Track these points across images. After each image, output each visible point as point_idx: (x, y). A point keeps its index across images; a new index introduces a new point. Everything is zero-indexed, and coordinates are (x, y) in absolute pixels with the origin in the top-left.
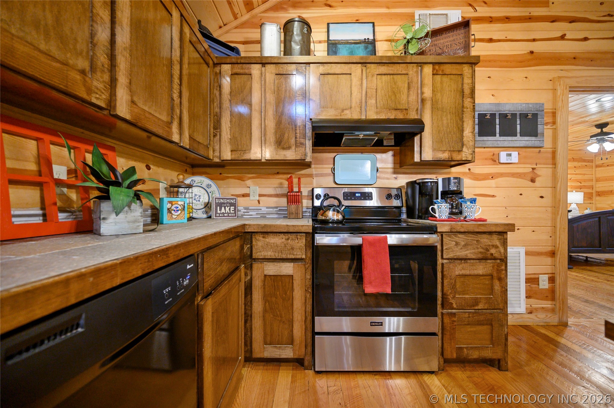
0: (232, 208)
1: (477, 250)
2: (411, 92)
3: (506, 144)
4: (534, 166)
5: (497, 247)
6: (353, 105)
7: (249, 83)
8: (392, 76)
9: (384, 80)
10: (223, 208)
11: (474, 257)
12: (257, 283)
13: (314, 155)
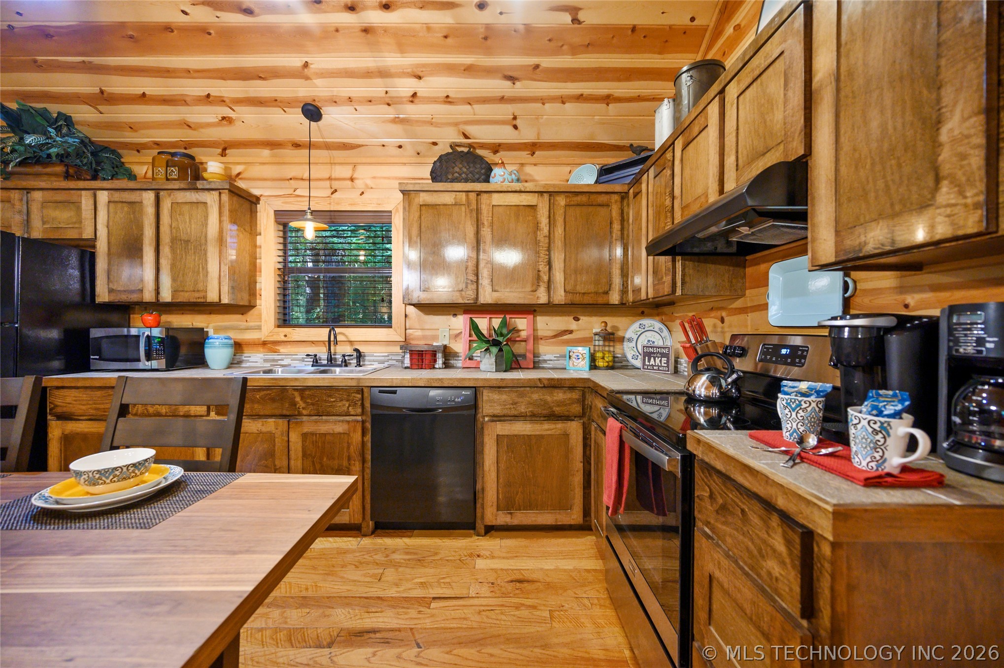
0: (664, 360)
2: (790, 93)
6: (710, 182)
8: (759, 80)
9: (748, 99)
10: (652, 359)
13: (749, 270)
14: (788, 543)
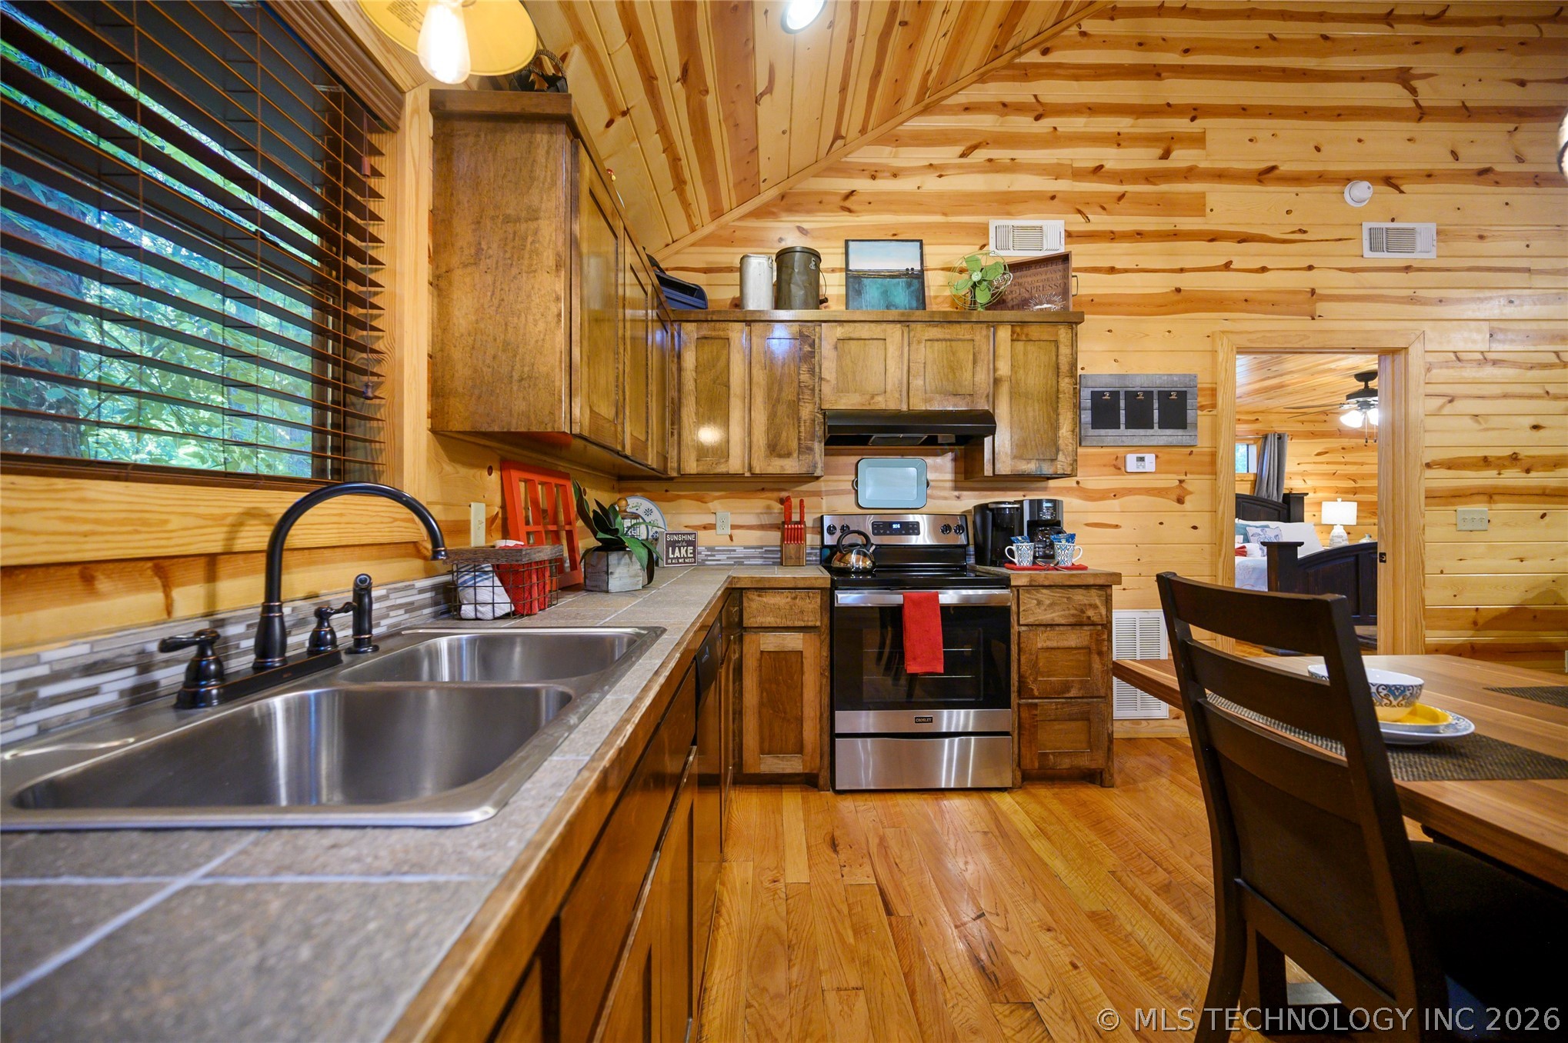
0: (690, 549)
1: (1067, 612)
2: (978, 369)
3: (1136, 441)
4: (1183, 477)
5: (1095, 607)
6: (889, 388)
7: (725, 352)
8: (948, 343)
9: (936, 348)
10: (677, 549)
11: (1063, 622)
12: (750, 664)
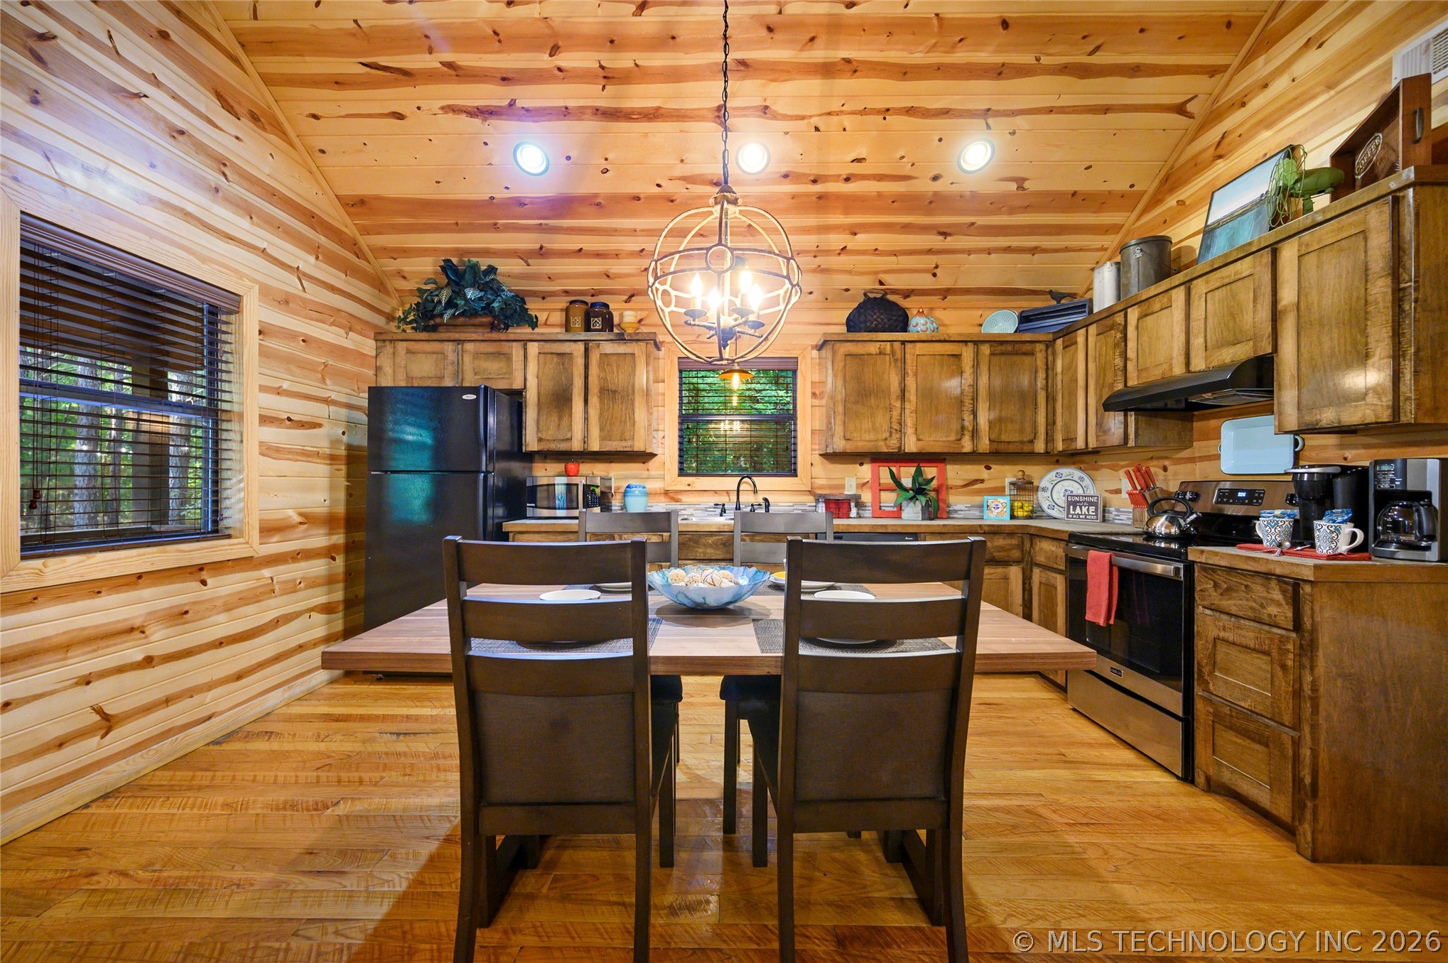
0: (1092, 509)
1: (1245, 602)
2: (1259, 307)
6: (1175, 354)
7: (1076, 355)
8: (1228, 287)
9: (1217, 298)
10: (1078, 508)
11: (1240, 613)
12: (1035, 589)
13: (1197, 425)
14: (1284, 592)
